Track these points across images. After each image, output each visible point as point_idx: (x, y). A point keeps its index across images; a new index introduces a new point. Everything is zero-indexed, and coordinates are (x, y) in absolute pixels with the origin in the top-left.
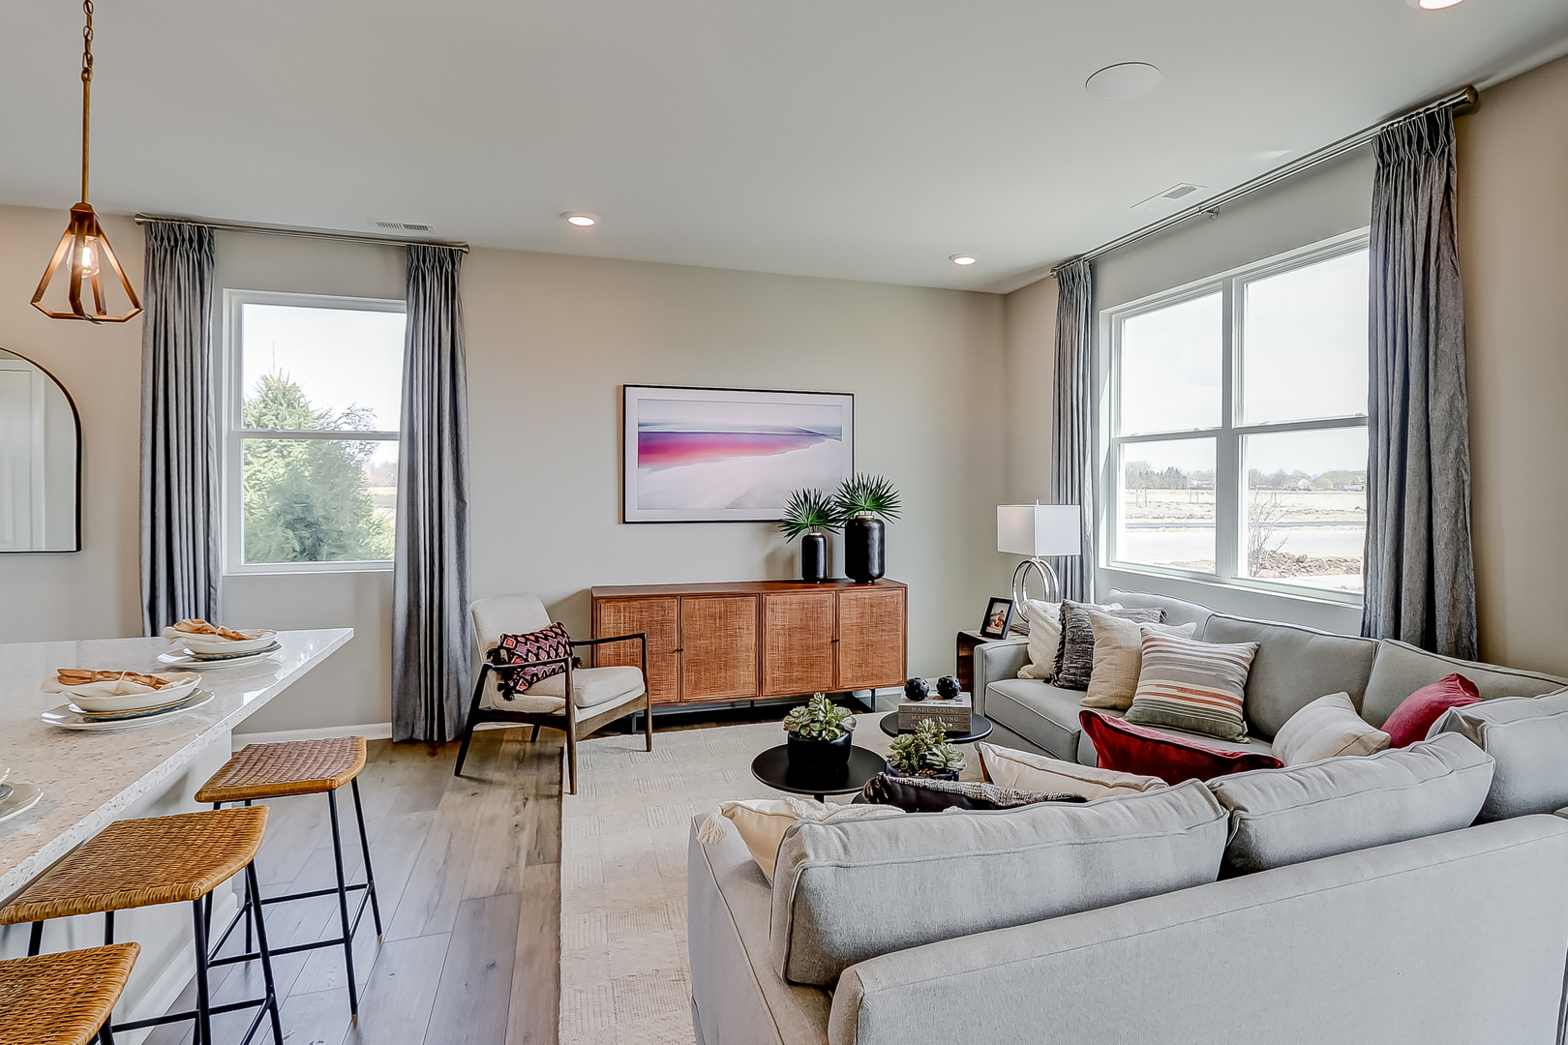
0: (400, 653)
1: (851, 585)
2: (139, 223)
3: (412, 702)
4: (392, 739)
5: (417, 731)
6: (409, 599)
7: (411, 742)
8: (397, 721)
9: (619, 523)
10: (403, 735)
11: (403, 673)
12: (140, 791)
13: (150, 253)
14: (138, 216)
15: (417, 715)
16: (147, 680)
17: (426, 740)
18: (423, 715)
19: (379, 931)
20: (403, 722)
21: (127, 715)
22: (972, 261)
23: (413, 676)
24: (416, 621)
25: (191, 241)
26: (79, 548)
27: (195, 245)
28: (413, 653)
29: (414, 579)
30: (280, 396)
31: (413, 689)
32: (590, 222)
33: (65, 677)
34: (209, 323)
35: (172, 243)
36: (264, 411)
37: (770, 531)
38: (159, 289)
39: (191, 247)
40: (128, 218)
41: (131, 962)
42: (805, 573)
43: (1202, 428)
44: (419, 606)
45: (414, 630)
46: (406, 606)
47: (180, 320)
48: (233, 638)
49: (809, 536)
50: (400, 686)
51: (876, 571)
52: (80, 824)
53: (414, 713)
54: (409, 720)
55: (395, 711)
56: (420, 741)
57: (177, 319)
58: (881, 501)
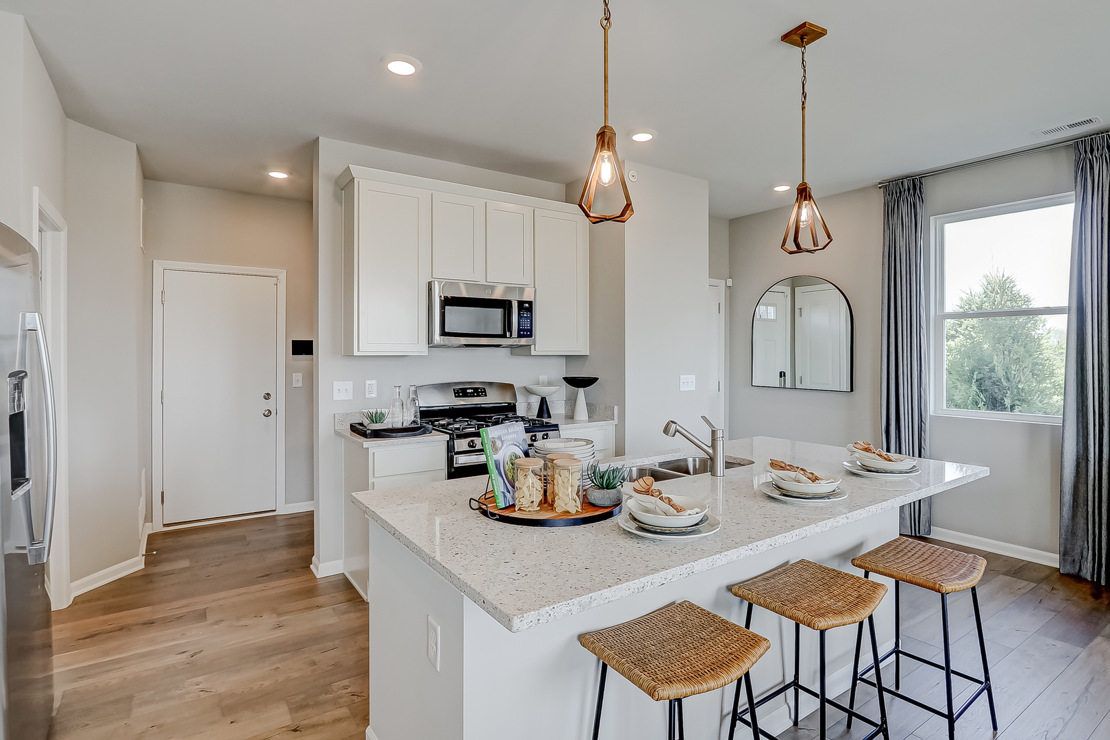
0: (1068, 498)
2: (880, 188)
3: (1080, 543)
4: (1059, 569)
5: (1084, 571)
6: (1078, 452)
7: (1077, 578)
8: (1064, 555)
10: (1068, 569)
11: (1070, 514)
12: (771, 545)
13: (886, 205)
14: (880, 183)
15: (1085, 556)
16: (810, 476)
17: (1092, 581)
18: (1090, 558)
19: (995, 728)
20: (1070, 559)
21: (794, 495)
23: (1081, 522)
24: (1084, 471)
25: (909, 189)
26: (852, 390)
27: (911, 191)
28: (1081, 501)
29: (1083, 435)
30: (997, 288)
31: (1080, 533)
33: (774, 465)
34: (921, 243)
35: (898, 195)
36: (985, 299)
38: (891, 227)
39: (909, 193)
40: (875, 186)
41: (762, 651)
44: (1087, 460)
45: (1082, 480)
46: (1075, 458)
47: (903, 244)
48: (885, 459)
50: (1067, 526)
52: (726, 553)
53: (1082, 553)
54: (1077, 558)
55: (1063, 546)
56: (1086, 580)
57: (901, 243)
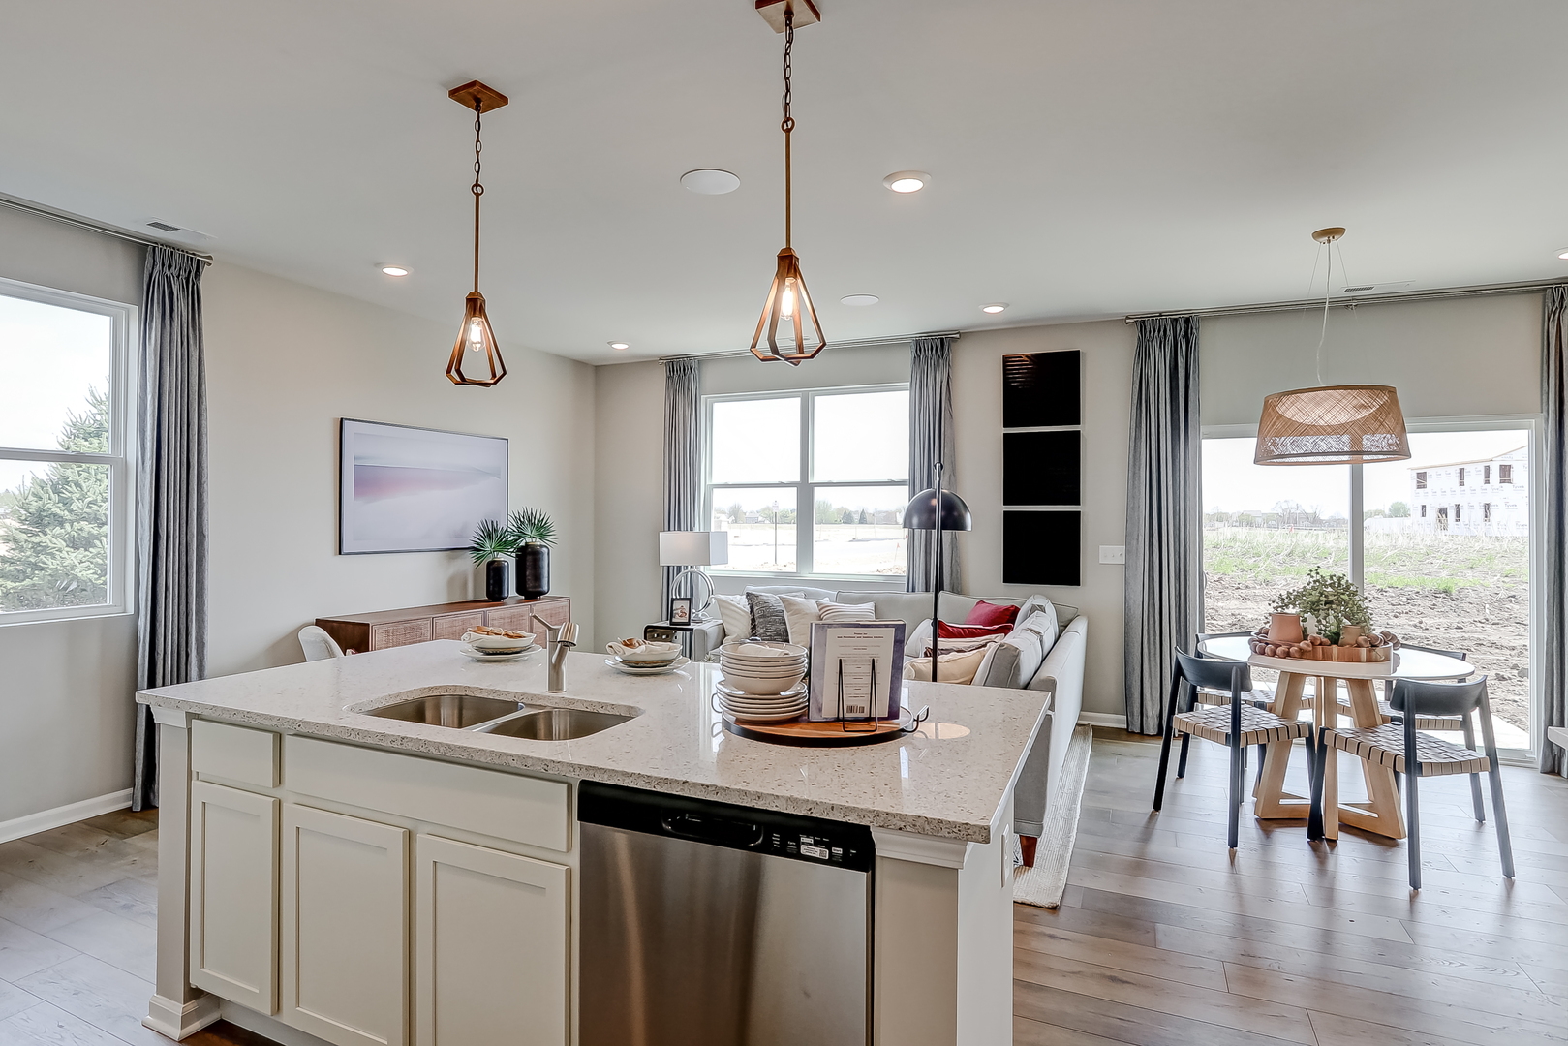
1: (520, 602)
9: (336, 555)
22: (626, 346)
32: (404, 273)
37: (451, 558)
42: (489, 594)
43: (785, 481)
49: (493, 562)
51: (546, 588)
58: (542, 528)
